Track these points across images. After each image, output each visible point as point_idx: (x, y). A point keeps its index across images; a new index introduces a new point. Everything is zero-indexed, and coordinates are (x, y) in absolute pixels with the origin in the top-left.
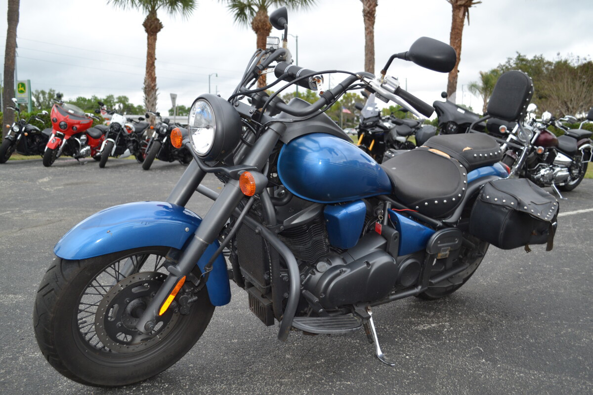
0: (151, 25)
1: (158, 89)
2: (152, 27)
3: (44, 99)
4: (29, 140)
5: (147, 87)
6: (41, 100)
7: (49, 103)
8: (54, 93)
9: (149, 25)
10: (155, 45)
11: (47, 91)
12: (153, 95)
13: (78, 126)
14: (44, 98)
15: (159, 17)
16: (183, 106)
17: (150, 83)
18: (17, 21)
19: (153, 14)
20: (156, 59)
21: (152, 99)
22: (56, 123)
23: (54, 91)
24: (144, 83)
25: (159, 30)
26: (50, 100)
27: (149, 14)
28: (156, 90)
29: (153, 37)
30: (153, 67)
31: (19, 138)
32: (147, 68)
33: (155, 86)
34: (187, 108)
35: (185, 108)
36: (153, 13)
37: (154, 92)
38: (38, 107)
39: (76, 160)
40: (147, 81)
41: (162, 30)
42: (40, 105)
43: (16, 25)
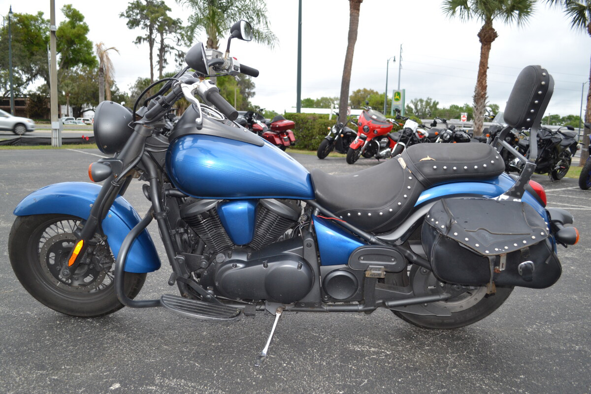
0: (485, 35)
1: (488, 97)
2: (487, 37)
3: (421, 107)
4: (345, 141)
5: (477, 95)
6: (419, 107)
7: (425, 110)
8: (430, 101)
9: (483, 35)
10: (488, 54)
11: (425, 99)
12: (481, 103)
13: (378, 130)
14: (422, 105)
15: (494, 26)
16: (557, 115)
17: (480, 91)
18: (355, 39)
19: (488, 24)
20: (488, 68)
21: (481, 107)
22: (361, 127)
23: (431, 99)
24: (475, 92)
25: (494, 40)
26: (426, 108)
27: (485, 25)
28: (486, 99)
29: (486, 46)
30: (485, 76)
31: (336, 139)
32: (478, 77)
33: (485, 94)
34: (561, 118)
35: (559, 117)
36: (489, 22)
37: (483, 100)
38: (416, 113)
39: (377, 160)
40: (478, 90)
41: (496, 39)
42: (417, 111)
43: (354, 43)
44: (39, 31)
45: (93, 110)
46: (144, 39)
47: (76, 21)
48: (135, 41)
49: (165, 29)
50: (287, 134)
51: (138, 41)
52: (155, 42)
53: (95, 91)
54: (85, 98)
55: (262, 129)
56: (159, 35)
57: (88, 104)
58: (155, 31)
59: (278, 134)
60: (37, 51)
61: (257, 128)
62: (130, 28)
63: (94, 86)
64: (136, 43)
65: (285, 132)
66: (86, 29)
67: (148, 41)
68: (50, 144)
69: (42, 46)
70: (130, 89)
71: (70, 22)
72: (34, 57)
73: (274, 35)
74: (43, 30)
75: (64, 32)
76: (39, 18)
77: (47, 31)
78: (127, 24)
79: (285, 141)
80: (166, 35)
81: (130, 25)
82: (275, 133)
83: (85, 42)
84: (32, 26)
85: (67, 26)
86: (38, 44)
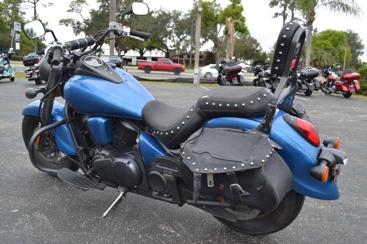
44: (213, 11)
45: (244, 62)
46: (280, 14)
47: (236, 4)
48: (274, 16)
49: (295, 7)
50: (354, 83)
51: (275, 16)
52: (288, 16)
53: (246, 50)
54: (240, 55)
55: (334, 79)
56: (290, 11)
57: (241, 58)
58: (287, 8)
59: (346, 83)
60: (210, 24)
61: (331, 78)
62: (271, 7)
63: (245, 47)
64: (274, 17)
65: (352, 81)
66: (242, 9)
67: (283, 15)
68: (192, 82)
69: (214, 21)
70: (269, 49)
71: (232, 5)
72: (208, 28)
73: (359, 8)
74: (216, 10)
75: (228, 11)
76: (214, 3)
77: (218, 11)
78: (269, 5)
79: (351, 89)
80: (295, 11)
81: (271, 5)
82: (344, 83)
83: (241, 18)
84: (209, 8)
85: (230, 7)
86: (211, 20)
